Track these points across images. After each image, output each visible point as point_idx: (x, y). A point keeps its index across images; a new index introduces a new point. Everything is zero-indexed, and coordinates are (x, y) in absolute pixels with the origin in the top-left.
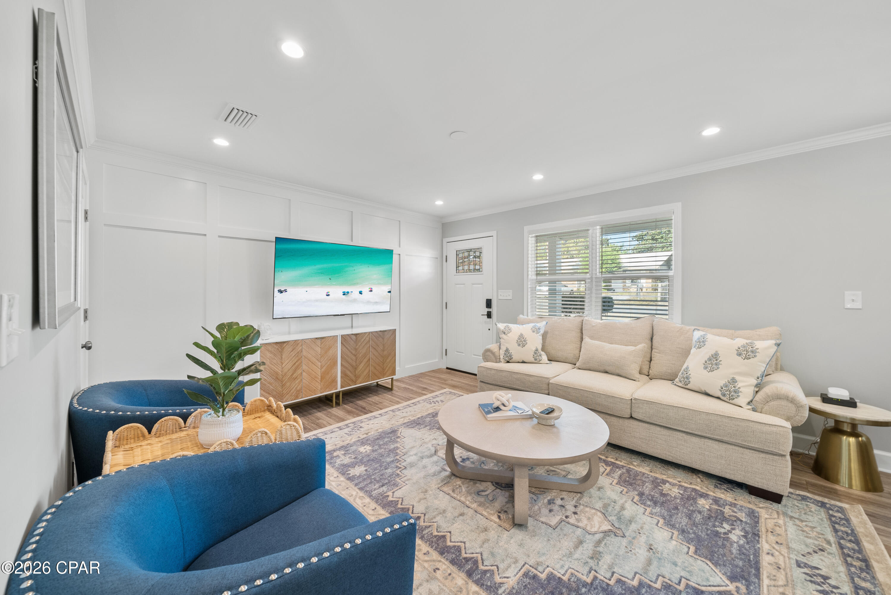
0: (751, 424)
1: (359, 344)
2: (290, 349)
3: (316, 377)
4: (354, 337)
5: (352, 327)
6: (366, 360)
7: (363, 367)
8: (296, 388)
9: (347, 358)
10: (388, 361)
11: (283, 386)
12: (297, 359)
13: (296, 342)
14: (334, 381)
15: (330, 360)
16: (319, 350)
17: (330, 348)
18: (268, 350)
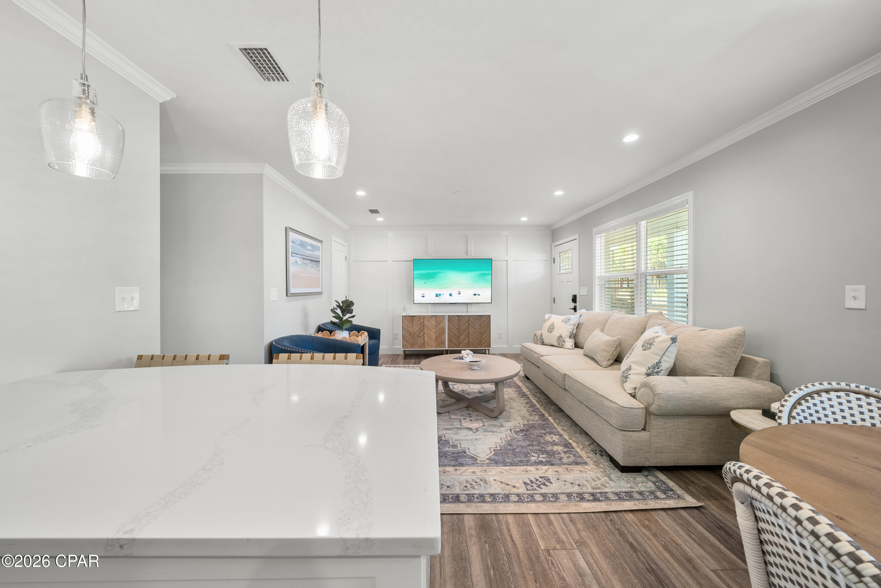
0: (603, 399)
1: (461, 322)
2: (417, 320)
3: (432, 338)
4: (457, 318)
5: (467, 312)
6: (465, 333)
7: (464, 338)
8: (421, 342)
9: (452, 330)
10: (484, 336)
11: (414, 339)
12: (421, 326)
13: (420, 316)
14: (443, 343)
15: (441, 329)
16: (434, 323)
17: (440, 322)
18: (406, 319)
